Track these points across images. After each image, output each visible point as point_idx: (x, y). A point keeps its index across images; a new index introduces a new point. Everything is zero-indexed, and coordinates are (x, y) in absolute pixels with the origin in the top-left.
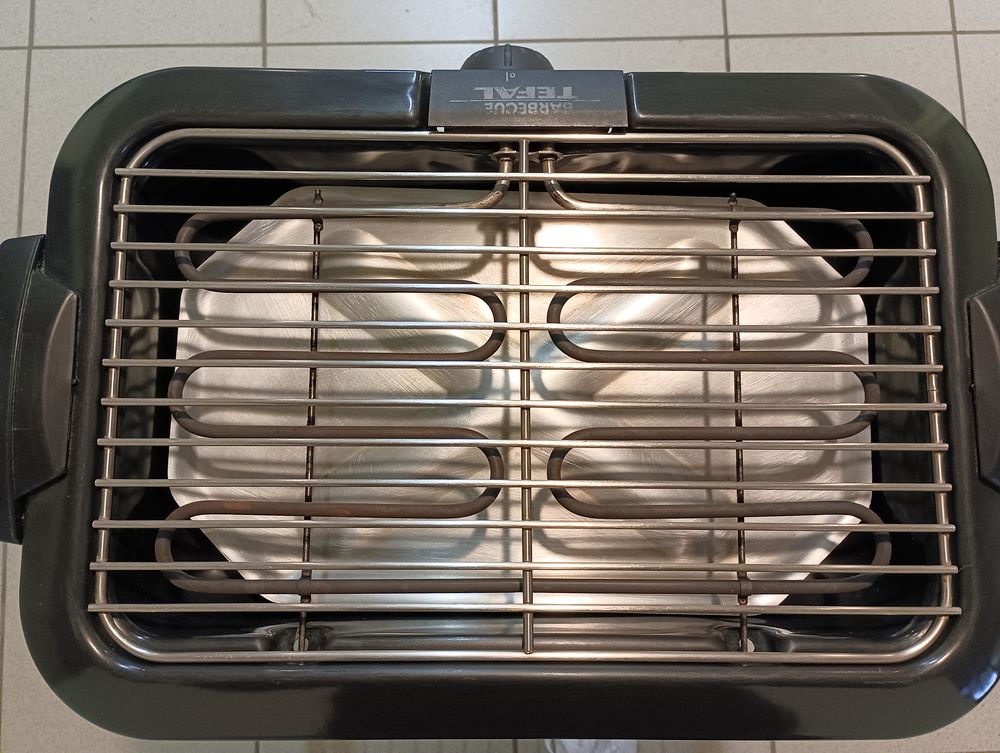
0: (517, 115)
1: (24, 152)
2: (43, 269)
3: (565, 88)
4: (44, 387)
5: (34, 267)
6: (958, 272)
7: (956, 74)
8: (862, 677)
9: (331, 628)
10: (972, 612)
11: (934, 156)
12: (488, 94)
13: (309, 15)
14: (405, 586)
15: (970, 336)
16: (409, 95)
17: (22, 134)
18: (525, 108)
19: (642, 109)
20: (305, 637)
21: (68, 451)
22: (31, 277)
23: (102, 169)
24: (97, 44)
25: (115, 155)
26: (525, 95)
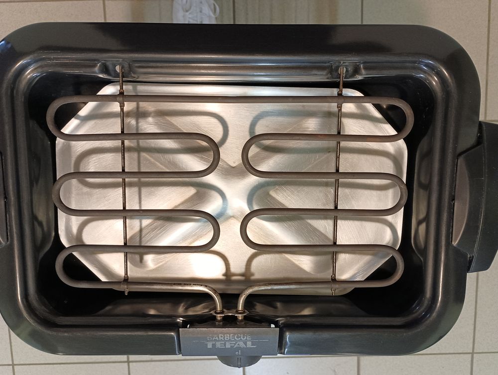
0: (235, 334)
1: (476, 302)
2: (469, 256)
3: (211, 347)
4: (468, 199)
5: (473, 257)
6: (13, 257)
7: (12, 344)
8: (62, 54)
9: (328, 78)
10: (5, 86)
11: (25, 314)
12: (249, 344)
13: (336, 371)
14: (290, 100)
15: (7, 225)
16: (289, 343)
17: (477, 311)
18: (231, 337)
19: (172, 337)
20: (340, 75)
21: (457, 168)
22: (474, 253)
23: (440, 305)
24: (440, 355)
25: (433, 313)
26: (231, 344)
